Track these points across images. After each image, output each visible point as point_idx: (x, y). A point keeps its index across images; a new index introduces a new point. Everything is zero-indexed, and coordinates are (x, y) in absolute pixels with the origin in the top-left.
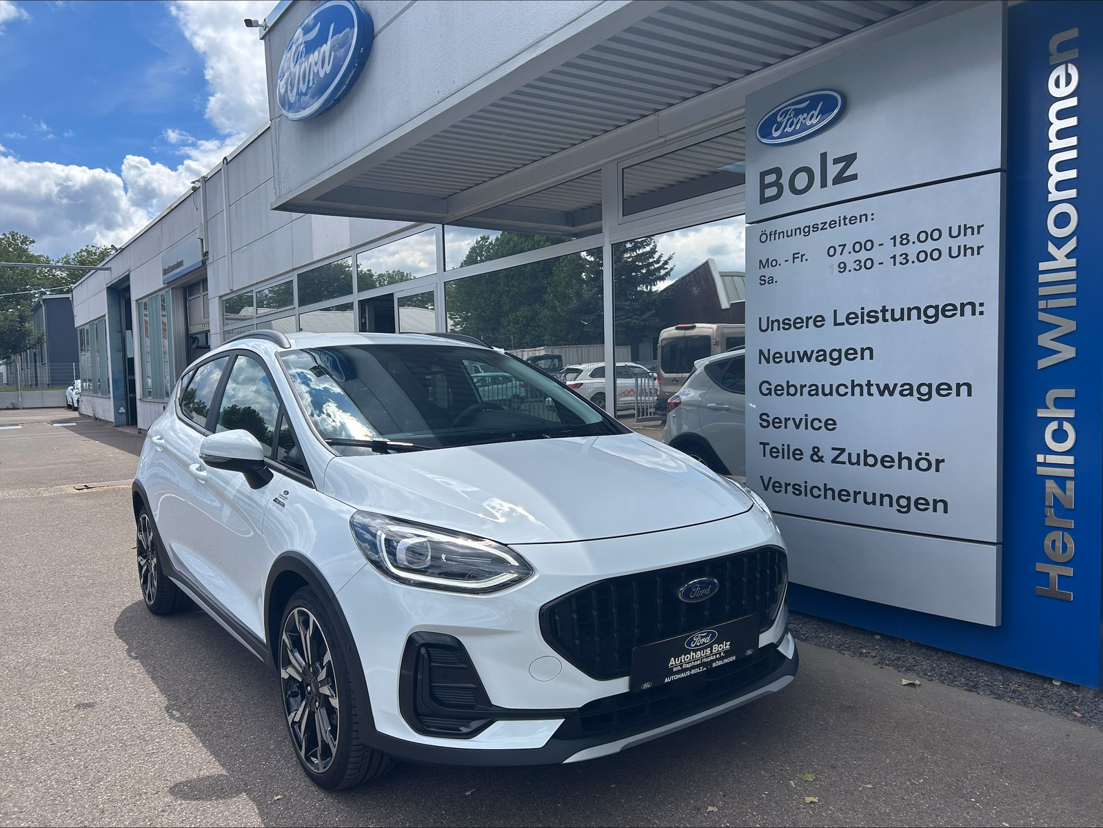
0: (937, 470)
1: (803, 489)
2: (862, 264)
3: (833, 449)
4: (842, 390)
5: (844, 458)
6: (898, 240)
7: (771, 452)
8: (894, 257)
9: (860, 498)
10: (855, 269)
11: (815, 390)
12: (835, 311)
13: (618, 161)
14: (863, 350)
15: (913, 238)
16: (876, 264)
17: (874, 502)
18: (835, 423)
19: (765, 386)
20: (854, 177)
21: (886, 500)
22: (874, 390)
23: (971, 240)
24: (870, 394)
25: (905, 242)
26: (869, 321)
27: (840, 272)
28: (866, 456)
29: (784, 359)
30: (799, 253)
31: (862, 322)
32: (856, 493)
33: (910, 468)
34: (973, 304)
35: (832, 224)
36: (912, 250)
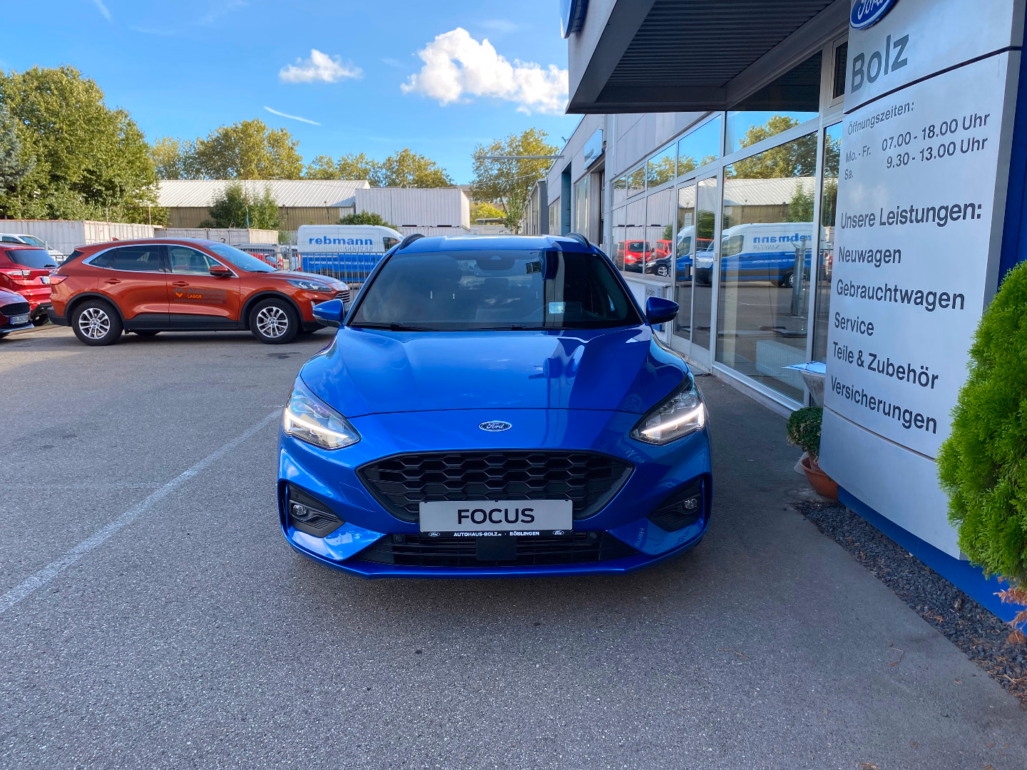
0: (932, 387)
1: (850, 392)
2: (902, 159)
3: (871, 355)
4: (880, 294)
5: (874, 365)
6: (927, 131)
7: (838, 353)
8: (922, 152)
9: (882, 405)
10: (898, 166)
11: (865, 293)
12: (882, 209)
13: (834, 40)
14: (895, 252)
15: (937, 131)
16: (911, 158)
17: (889, 414)
18: (872, 329)
19: (840, 285)
20: (905, 62)
21: (897, 411)
22: (898, 293)
23: (977, 133)
24: (896, 301)
25: (931, 135)
26: (900, 220)
27: (888, 167)
28: (888, 366)
29: (850, 258)
30: (866, 147)
31: (897, 223)
32: (880, 402)
33: (914, 382)
34: (972, 205)
35: (887, 115)
36: (935, 142)
